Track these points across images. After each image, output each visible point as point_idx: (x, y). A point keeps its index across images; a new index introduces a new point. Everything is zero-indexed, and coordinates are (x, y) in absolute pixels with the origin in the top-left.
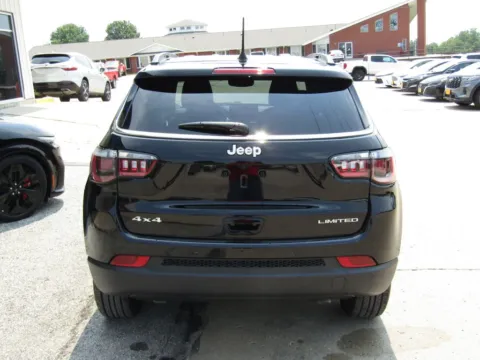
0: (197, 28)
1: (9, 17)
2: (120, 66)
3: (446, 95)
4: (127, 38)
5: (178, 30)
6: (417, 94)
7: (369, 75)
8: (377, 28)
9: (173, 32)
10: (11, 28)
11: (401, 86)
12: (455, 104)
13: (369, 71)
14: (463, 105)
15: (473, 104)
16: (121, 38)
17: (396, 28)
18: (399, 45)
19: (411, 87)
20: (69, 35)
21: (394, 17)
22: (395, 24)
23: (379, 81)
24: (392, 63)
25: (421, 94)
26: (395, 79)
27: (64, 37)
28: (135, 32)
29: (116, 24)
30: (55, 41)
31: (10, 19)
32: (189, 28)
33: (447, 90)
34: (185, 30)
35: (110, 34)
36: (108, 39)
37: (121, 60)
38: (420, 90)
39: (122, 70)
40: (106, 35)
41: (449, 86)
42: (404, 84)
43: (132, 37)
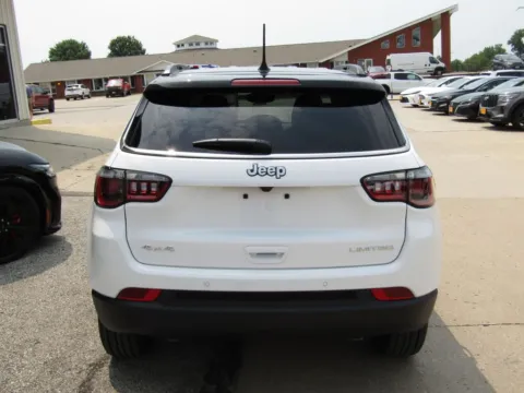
0: (206, 44)
2: (124, 84)
3: (481, 115)
4: (131, 55)
5: (186, 47)
6: (447, 113)
7: (392, 94)
8: (398, 44)
9: (181, 48)
10: (3, 42)
11: (430, 105)
12: (490, 125)
13: (393, 89)
14: (500, 126)
15: (510, 124)
16: (125, 55)
17: (419, 43)
19: (441, 107)
20: (69, 51)
21: (417, 32)
22: (418, 40)
23: (404, 100)
24: (417, 81)
25: (452, 114)
26: (422, 97)
27: (64, 54)
28: (140, 48)
29: (119, 40)
30: (54, 57)
32: (198, 44)
33: (483, 110)
34: (194, 47)
35: (113, 51)
36: (110, 56)
37: (125, 79)
38: (451, 110)
39: (126, 89)
40: (109, 51)
41: (484, 105)
42: (433, 103)
43: (137, 54)
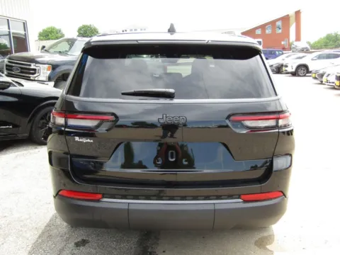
0: (141, 30)
1: (24, 23)
5: (128, 32)
8: (267, 31)
9: (125, 32)
10: (25, 31)
16: (87, 36)
17: (280, 31)
18: (283, 43)
20: (51, 34)
21: (279, 24)
22: (280, 29)
27: (48, 35)
28: (97, 32)
29: (84, 27)
30: (41, 38)
31: (25, 24)
32: (136, 30)
34: (133, 32)
35: (80, 33)
36: (78, 36)
40: (77, 34)
